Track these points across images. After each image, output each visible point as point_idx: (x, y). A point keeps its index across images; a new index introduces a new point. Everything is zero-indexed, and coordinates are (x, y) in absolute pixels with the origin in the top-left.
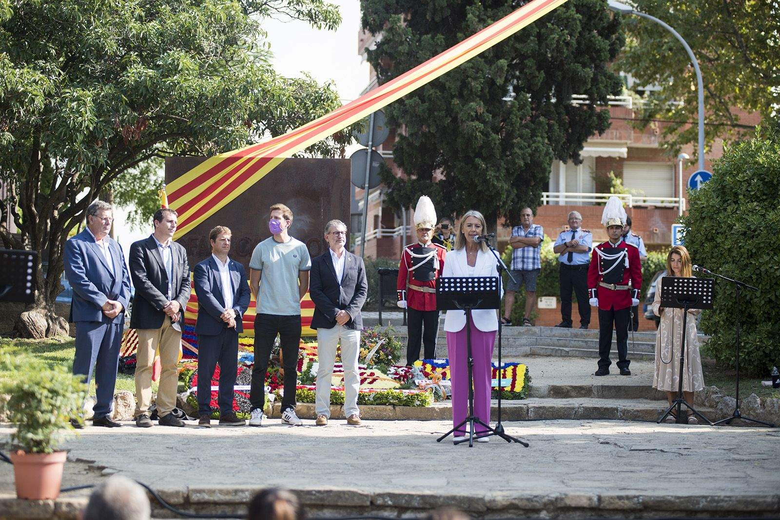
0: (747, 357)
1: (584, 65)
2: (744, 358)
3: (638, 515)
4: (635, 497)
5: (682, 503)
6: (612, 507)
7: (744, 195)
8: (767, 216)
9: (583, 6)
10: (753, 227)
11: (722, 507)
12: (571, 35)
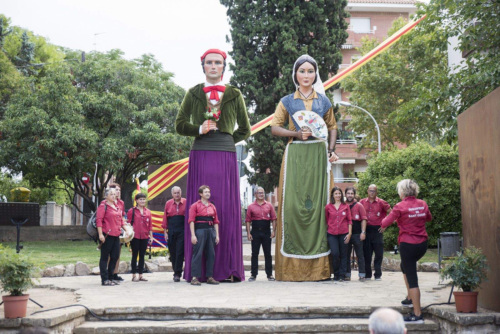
3: (307, 316)
4: (305, 307)
5: (326, 310)
6: (294, 312)
7: (381, 174)
8: (390, 183)
10: (384, 187)
11: (345, 312)
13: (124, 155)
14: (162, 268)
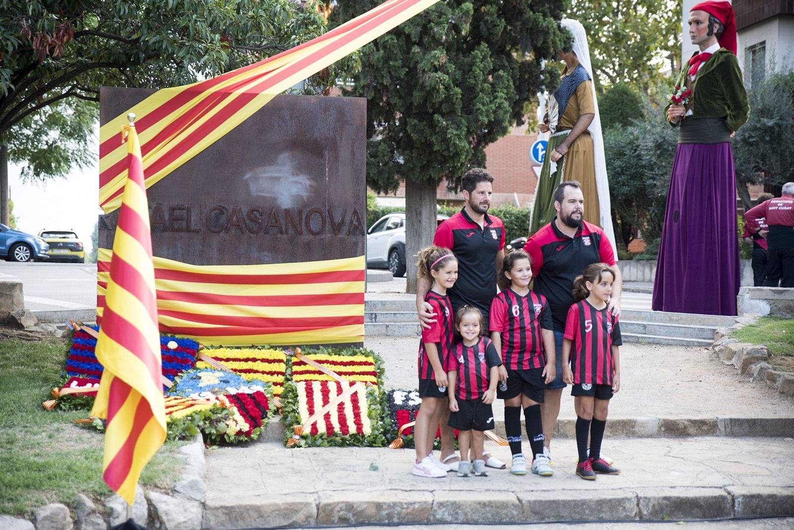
13: (13, 39)
14: (220, 513)
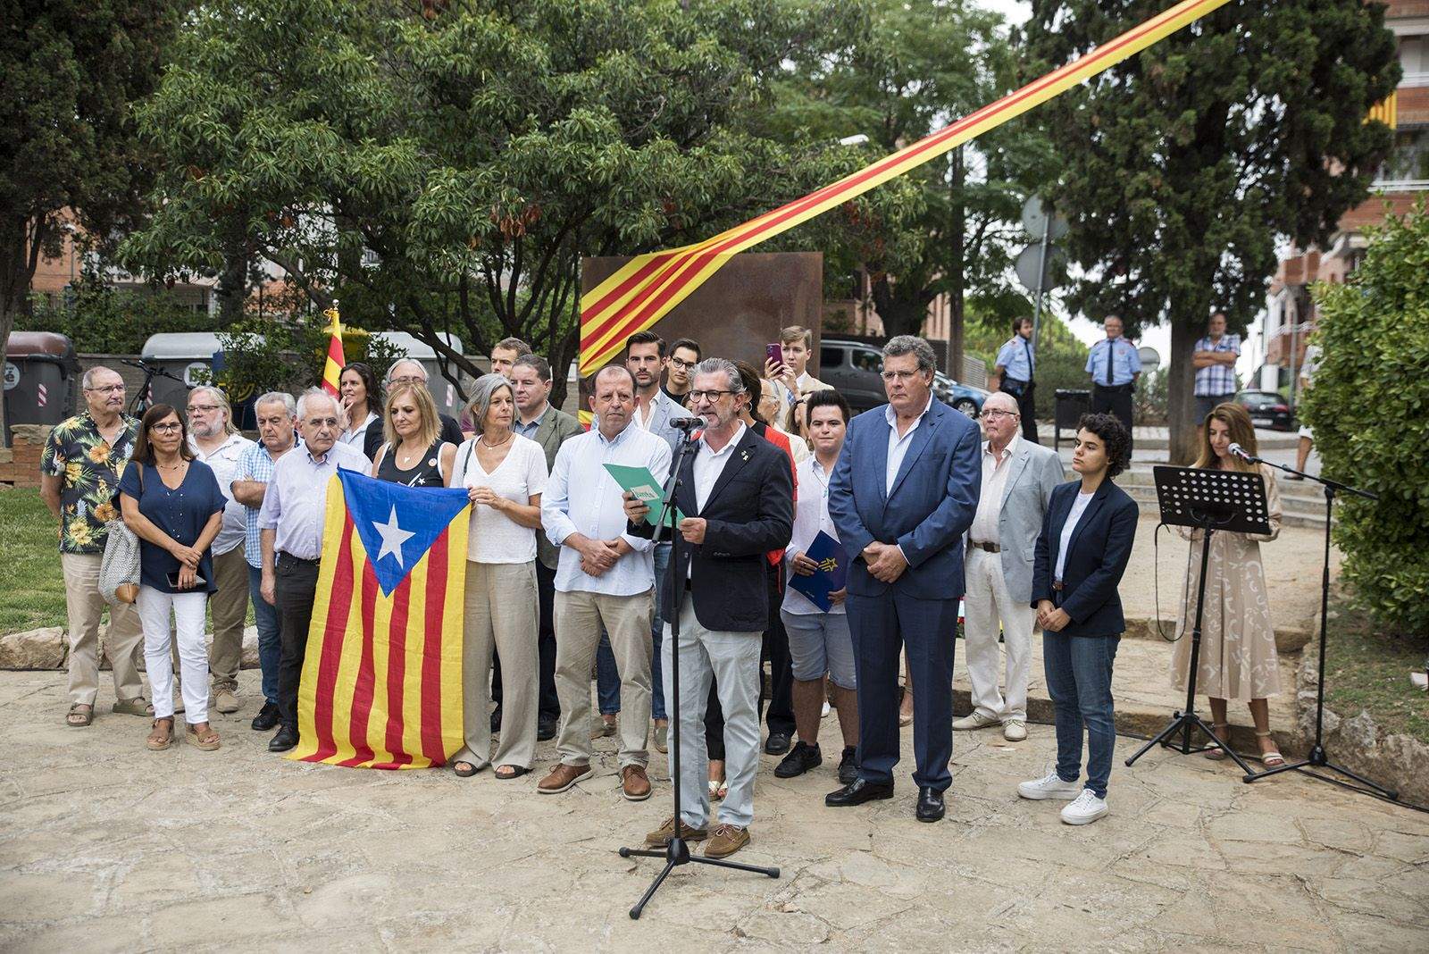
0: (1400, 612)
1: (1323, 111)
2: (1395, 613)
9: (1326, 25)
12: (1299, 68)
